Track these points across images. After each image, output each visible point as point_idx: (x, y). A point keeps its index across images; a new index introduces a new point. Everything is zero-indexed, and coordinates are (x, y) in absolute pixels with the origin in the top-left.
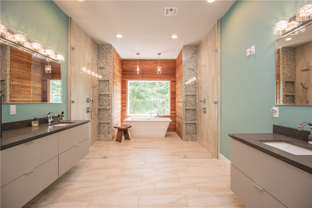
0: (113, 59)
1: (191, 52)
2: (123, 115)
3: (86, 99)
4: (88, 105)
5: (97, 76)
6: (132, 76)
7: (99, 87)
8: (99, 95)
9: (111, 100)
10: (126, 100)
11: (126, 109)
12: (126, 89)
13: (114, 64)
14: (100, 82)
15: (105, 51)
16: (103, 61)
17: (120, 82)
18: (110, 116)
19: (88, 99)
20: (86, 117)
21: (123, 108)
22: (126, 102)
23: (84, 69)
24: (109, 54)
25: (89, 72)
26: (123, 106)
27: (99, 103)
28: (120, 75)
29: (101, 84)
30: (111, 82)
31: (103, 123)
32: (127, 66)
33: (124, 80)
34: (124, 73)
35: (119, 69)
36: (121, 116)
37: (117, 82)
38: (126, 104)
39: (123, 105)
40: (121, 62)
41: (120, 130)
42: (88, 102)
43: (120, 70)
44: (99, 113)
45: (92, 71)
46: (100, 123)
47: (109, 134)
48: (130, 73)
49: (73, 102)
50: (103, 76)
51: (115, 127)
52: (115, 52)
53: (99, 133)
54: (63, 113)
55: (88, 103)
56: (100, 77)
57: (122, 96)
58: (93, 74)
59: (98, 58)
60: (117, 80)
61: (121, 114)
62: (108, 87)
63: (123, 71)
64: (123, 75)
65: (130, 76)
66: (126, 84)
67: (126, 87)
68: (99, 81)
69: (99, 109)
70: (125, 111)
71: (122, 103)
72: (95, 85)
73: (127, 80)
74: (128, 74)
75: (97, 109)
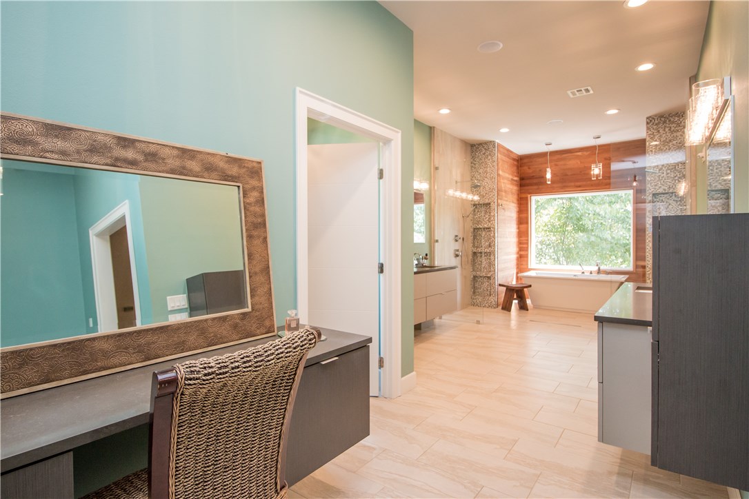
0: (498, 165)
1: (667, 130)
2: (522, 266)
3: (453, 237)
4: (457, 246)
5: (470, 197)
6: (540, 187)
7: (475, 215)
8: (474, 229)
9: (494, 237)
10: (528, 236)
11: (527, 255)
12: (527, 213)
13: (501, 172)
14: (476, 207)
15: (484, 154)
16: (481, 171)
17: (515, 201)
18: (491, 264)
19: (456, 236)
20: (454, 262)
21: (522, 253)
22: (528, 240)
23: (451, 192)
24: (489, 157)
25: (458, 194)
26: (521, 249)
27: (474, 243)
28: (515, 188)
29: (477, 210)
30: (494, 206)
31: (481, 277)
32: (529, 168)
33: (524, 196)
34: (524, 182)
35: (510, 177)
36: (517, 268)
37: (507, 203)
38: (527, 244)
39: (522, 246)
40: (516, 163)
41: (510, 290)
42: (456, 241)
43: (516, 178)
44: (474, 260)
45: (462, 192)
46: (475, 277)
47: (490, 295)
48: (535, 181)
49: (437, 241)
50: (482, 196)
51: (500, 285)
52: (501, 150)
53: (474, 293)
54: (426, 255)
55: (457, 243)
56: (476, 198)
57: (518, 228)
58: (464, 195)
59: (472, 167)
60: (506, 199)
61: (517, 264)
62: (488, 214)
63: (522, 179)
64: (520, 186)
65: (536, 187)
66: (527, 204)
67: (527, 210)
68: (474, 205)
69: (475, 253)
70: (525, 259)
71: (520, 243)
72: (468, 214)
73: (529, 196)
74: (531, 185)
75: (470, 254)
